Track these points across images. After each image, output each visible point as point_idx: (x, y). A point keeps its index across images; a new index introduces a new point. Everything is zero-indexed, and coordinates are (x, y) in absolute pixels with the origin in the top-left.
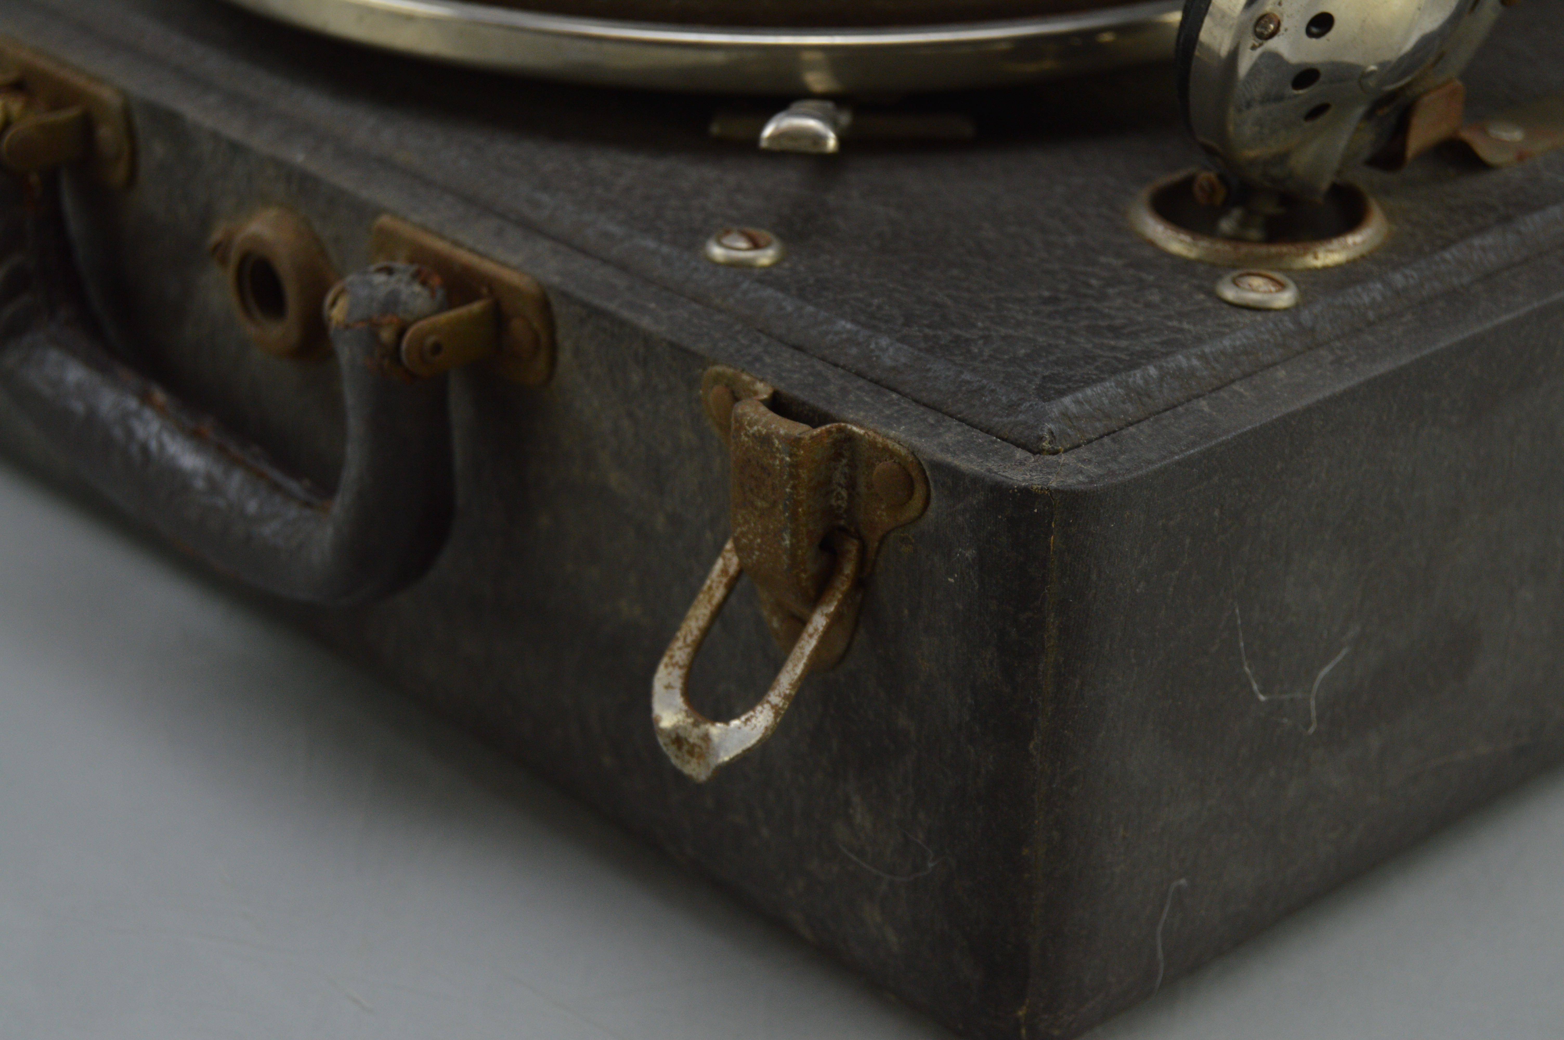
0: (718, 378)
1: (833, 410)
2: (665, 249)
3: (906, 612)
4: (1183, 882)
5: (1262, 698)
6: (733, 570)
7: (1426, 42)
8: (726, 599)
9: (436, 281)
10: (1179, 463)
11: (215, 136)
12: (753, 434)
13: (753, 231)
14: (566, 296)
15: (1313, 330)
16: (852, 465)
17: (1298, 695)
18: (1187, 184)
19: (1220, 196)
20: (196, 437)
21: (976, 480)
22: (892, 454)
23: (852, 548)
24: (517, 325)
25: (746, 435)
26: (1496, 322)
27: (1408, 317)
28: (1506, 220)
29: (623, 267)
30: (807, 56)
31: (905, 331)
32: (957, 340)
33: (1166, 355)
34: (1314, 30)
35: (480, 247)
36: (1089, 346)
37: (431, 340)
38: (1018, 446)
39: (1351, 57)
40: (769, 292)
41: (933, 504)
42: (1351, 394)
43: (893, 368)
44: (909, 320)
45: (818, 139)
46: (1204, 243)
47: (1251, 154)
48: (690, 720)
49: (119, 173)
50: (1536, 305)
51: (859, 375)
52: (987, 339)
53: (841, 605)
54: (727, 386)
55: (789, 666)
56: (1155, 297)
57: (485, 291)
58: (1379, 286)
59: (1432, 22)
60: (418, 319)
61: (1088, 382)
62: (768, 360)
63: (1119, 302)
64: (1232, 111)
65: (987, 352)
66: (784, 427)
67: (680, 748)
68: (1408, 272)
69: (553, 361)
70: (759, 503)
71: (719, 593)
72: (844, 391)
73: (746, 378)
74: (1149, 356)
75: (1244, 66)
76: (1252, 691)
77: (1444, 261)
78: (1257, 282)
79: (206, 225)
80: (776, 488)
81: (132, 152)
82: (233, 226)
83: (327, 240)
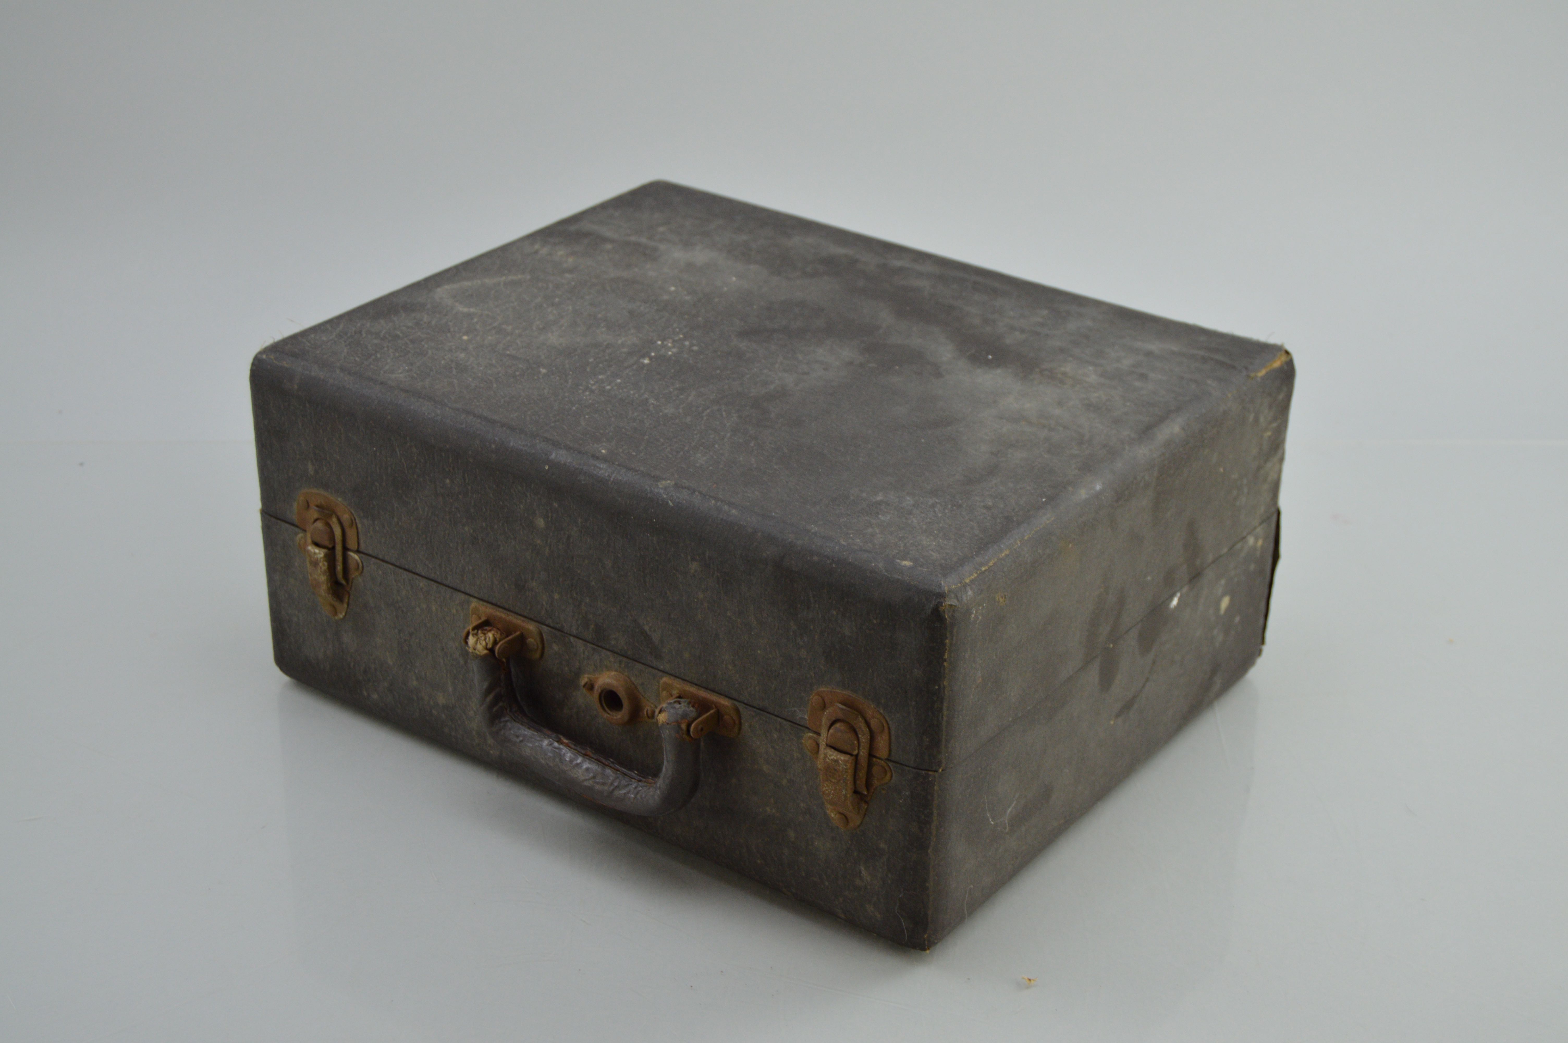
3: (884, 811)
4: (972, 886)
5: (992, 823)
9: (695, 705)
12: (832, 759)
17: (1002, 819)
20: (585, 756)
24: (726, 717)
25: (829, 759)
37: (700, 728)
41: (894, 778)
49: (537, 656)
54: (814, 740)
57: (714, 706)
60: (693, 720)
66: (842, 756)
69: (740, 729)
70: (832, 780)
76: (989, 821)
79: (578, 674)
80: (839, 776)
81: (543, 648)
82: (593, 676)
83: (642, 684)
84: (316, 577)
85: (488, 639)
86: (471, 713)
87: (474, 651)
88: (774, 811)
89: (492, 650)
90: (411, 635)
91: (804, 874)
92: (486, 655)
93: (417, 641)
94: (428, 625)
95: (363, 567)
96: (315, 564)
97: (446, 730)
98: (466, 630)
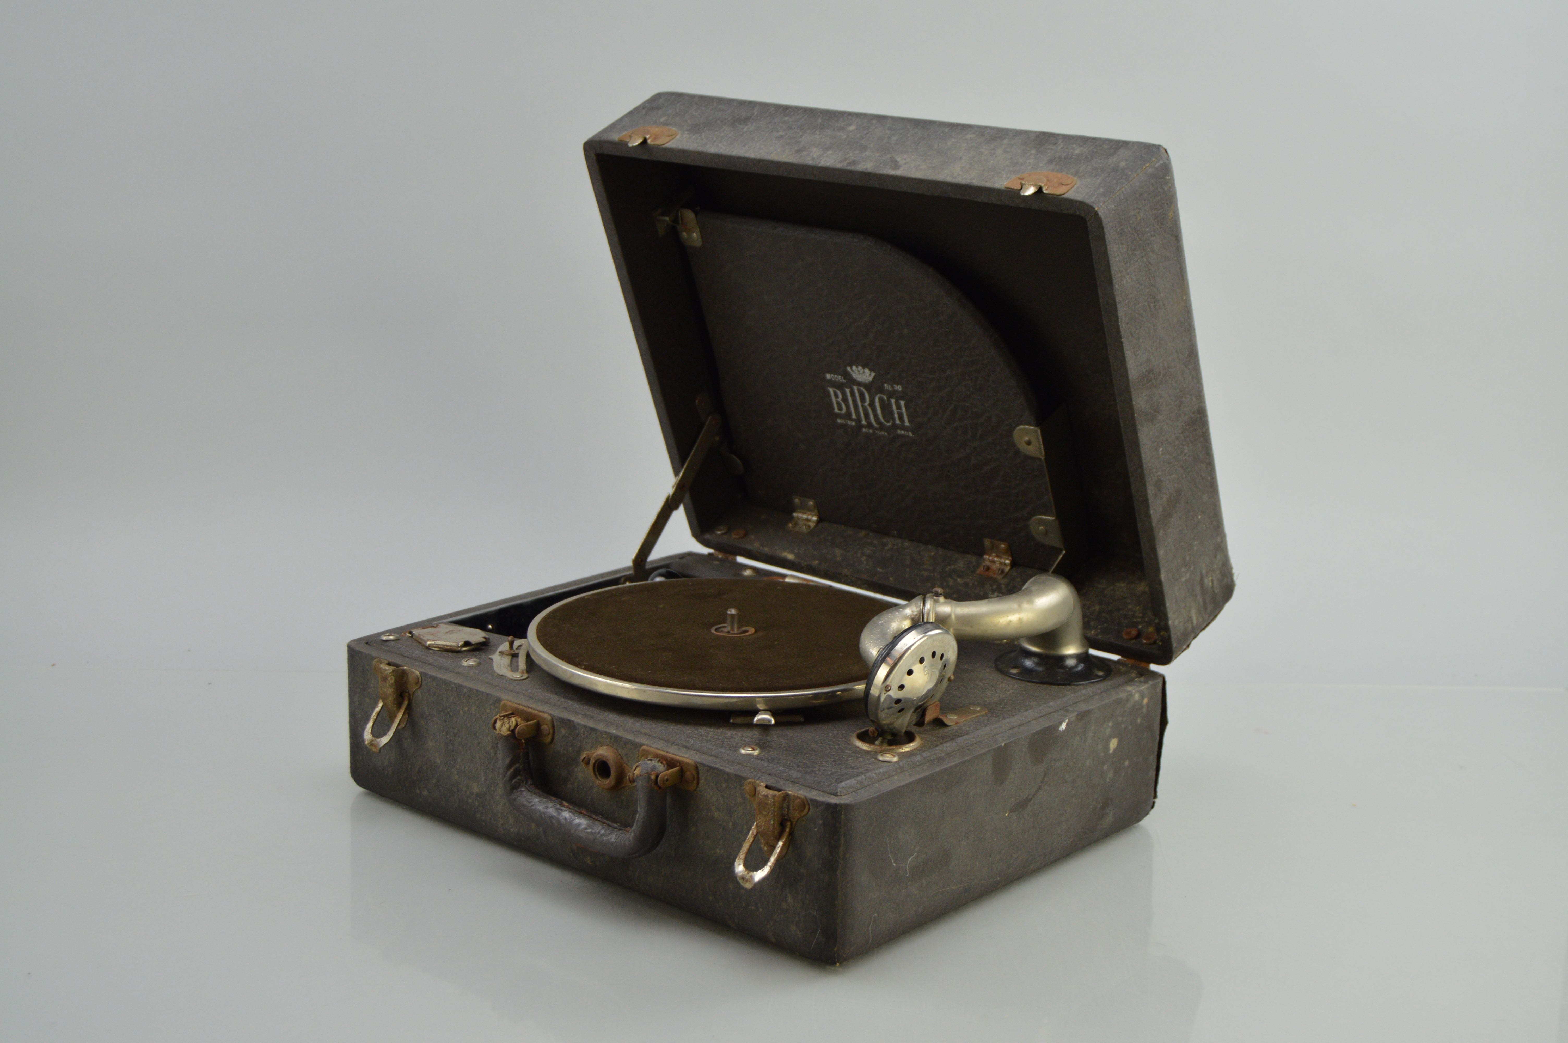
0: (750, 783)
1: (783, 788)
2: (728, 752)
3: (803, 840)
4: (876, 915)
5: (894, 865)
6: (755, 833)
7: (929, 691)
8: (753, 841)
9: (664, 762)
10: (872, 798)
11: (585, 726)
12: (763, 795)
13: (753, 746)
14: (703, 764)
15: (903, 767)
16: (789, 802)
17: (904, 865)
18: (867, 731)
19: (876, 734)
20: (581, 814)
21: (823, 803)
22: (800, 798)
23: (789, 824)
24: (688, 773)
25: (761, 795)
26: (951, 764)
27: (927, 764)
28: (953, 739)
29: (716, 757)
30: (758, 699)
31: (798, 769)
32: (812, 771)
33: (866, 773)
34: (899, 689)
35: (675, 753)
36: (846, 771)
37: (666, 777)
38: (832, 794)
39: (909, 696)
40: (759, 761)
41: (811, 810)
42: (913, 782)
43: (796, 778)
44: (798, 766)
45: (770, 721)
46: (873, 746)
47: (884, 722)
48: (746, 872)
49: (548, 739)
50: (961, 760)
51: (787, 780)
52: (819, 770)
53: (786, 839)
54: (752, 784)
55: (773, 856)
56: (861, 760)
57: (678, 764)
58: (920, 756)
59: (930, 686)
60: (660, 773)
61: (848, 779)
62: (762, 777)
63: (852, 761)
64: (879, 711)
65: (820, 773)
66: (771, 792)
67: (743, 880)
68: (927, 752)
69: (698, 783)
70: (764, 813)
71: (751, 840)
72: (784, 784)
73: (758, 782)
74: (862, 773)
75: (882, 699)
76: (891, 862)
77: (937, 750)
78: (888, 755)
79: (579, 753)
80: (768, 809)
81: (554, 732)
82: (590, 752)
83: (626, 754)
84: (386, 690)
85: (511, 722)
86: (498, 797)
87: (500, 732)
88: (722, 851)
89: (513, 731)
90: (455, 735)
91: (744, 905)
92: (508, 735)
93: (460, 740)
94: (469, 725)
95: (422, 681)
96: (385, 679)
97: (478, 815)
98: (495, 718)
